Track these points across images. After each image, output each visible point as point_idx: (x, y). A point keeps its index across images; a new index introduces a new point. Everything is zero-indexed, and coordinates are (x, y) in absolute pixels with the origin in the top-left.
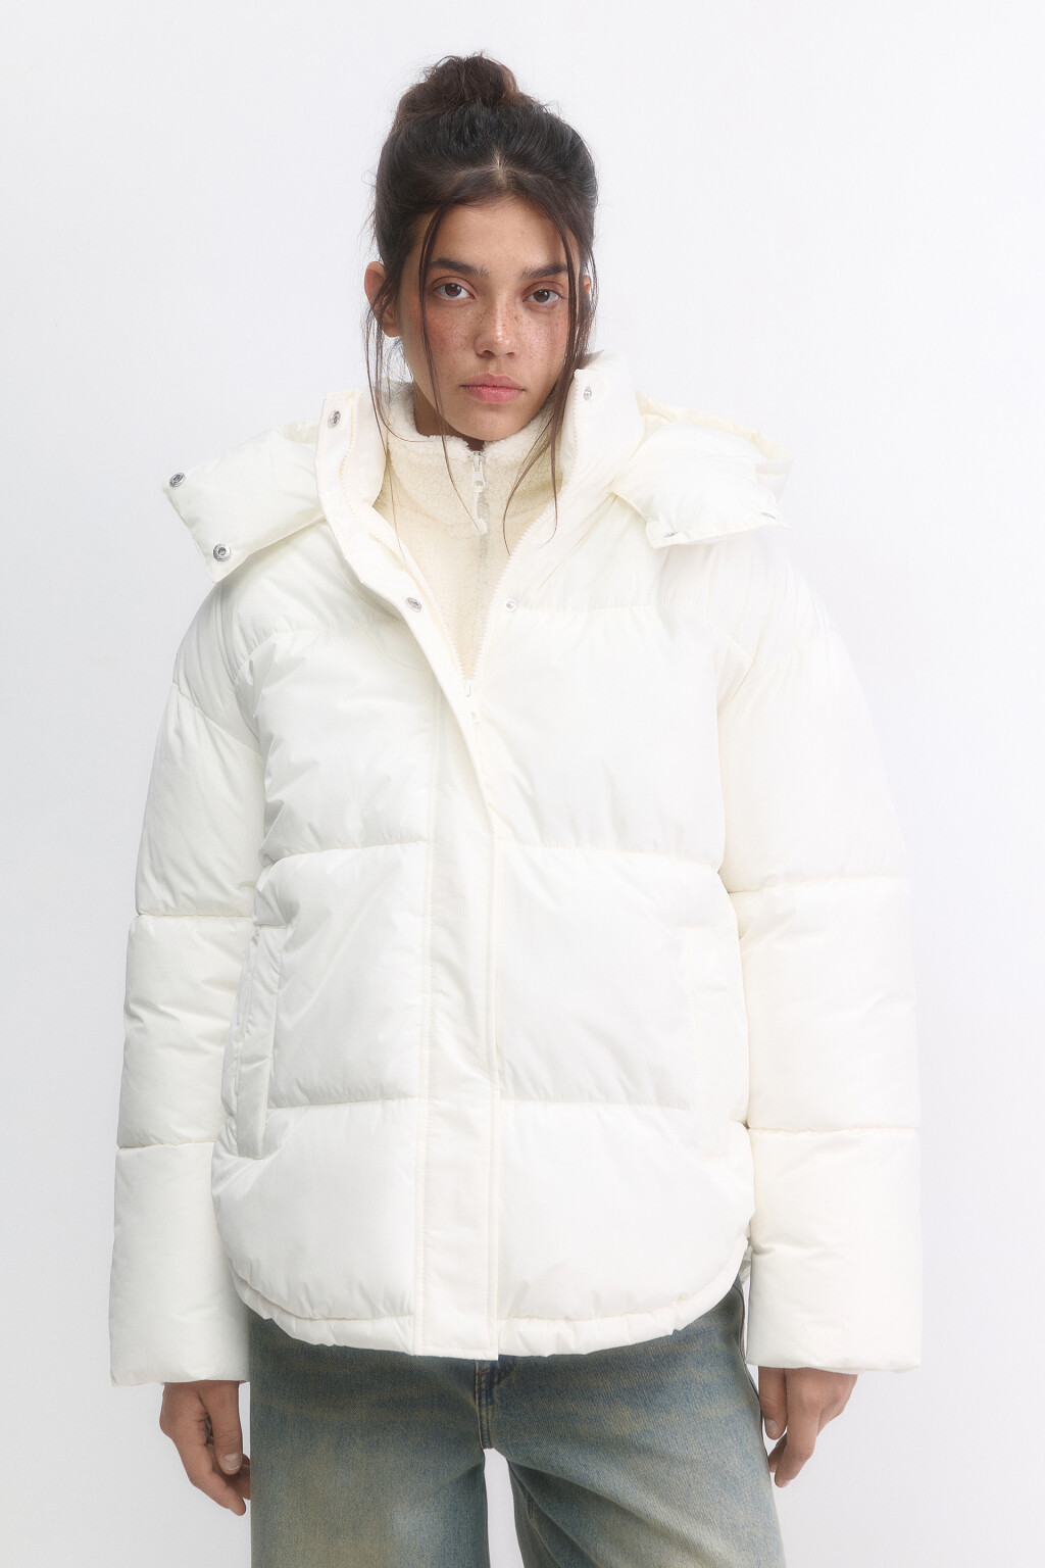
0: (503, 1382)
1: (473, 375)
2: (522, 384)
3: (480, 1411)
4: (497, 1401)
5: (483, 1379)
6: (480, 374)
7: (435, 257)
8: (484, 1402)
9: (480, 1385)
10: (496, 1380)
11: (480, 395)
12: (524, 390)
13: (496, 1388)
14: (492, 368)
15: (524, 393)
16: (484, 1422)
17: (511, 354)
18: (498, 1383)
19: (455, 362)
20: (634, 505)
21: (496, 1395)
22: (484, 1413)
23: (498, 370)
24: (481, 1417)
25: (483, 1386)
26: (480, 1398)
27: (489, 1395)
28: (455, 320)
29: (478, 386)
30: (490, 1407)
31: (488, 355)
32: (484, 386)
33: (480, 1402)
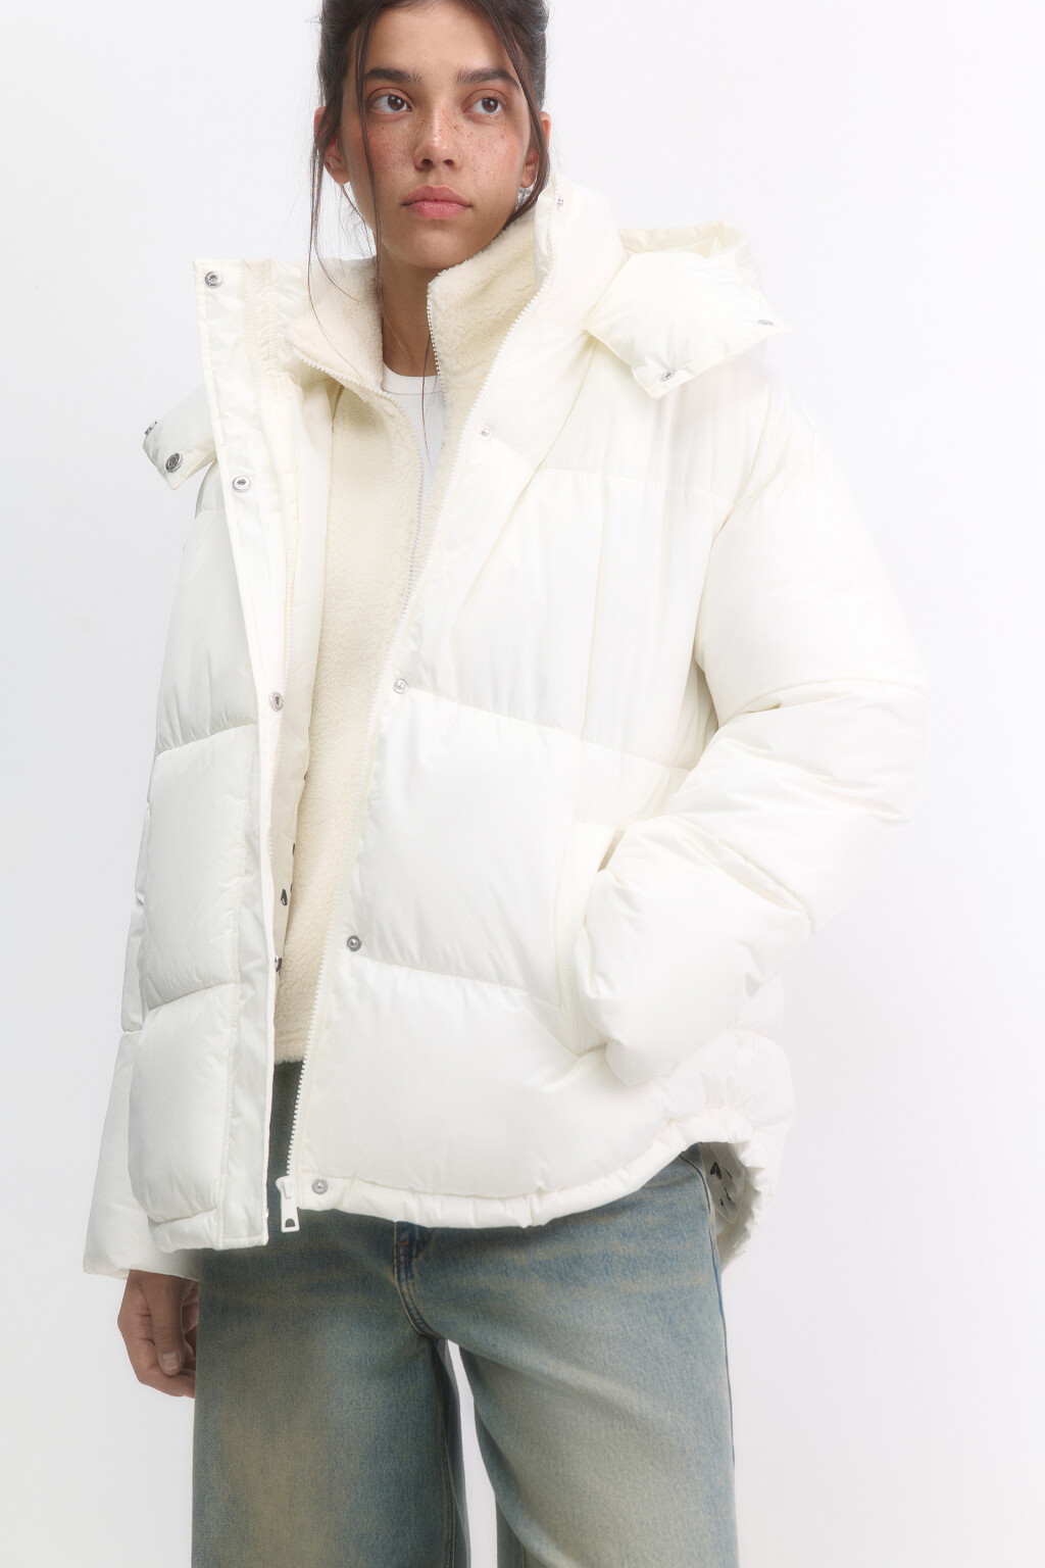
0: (421, 1255)
1: (412, 190)
2: (466, 198)
3: (400, 1286)
4: (417, 1275)
5: (401, 1251)
6: (419, 187)
7: (369, 67)
8: (403, 1276)
9: (398, 1258)
10: (414, 1252)
11: (422, 212)
12: (470, 206)
13: (414, 1261)
14: (432, 180)
15: (469, 210)
16: (408, 1299)
17: (449, 163)
18: (417, 1256)
19: (394, 180)
20: (611, 348)
21: (415, 1270)
22: (405, 1289)
23: (438, 182)
24: (403, 1294)
25: (402, 1258)
26: (399, 1272)
27: (408, 1268)
28: (394, 134)
29: (418, 201)
30: (410, 1281)
31: (426, 165)
32: (424, 200)
33: (399, 1277)
